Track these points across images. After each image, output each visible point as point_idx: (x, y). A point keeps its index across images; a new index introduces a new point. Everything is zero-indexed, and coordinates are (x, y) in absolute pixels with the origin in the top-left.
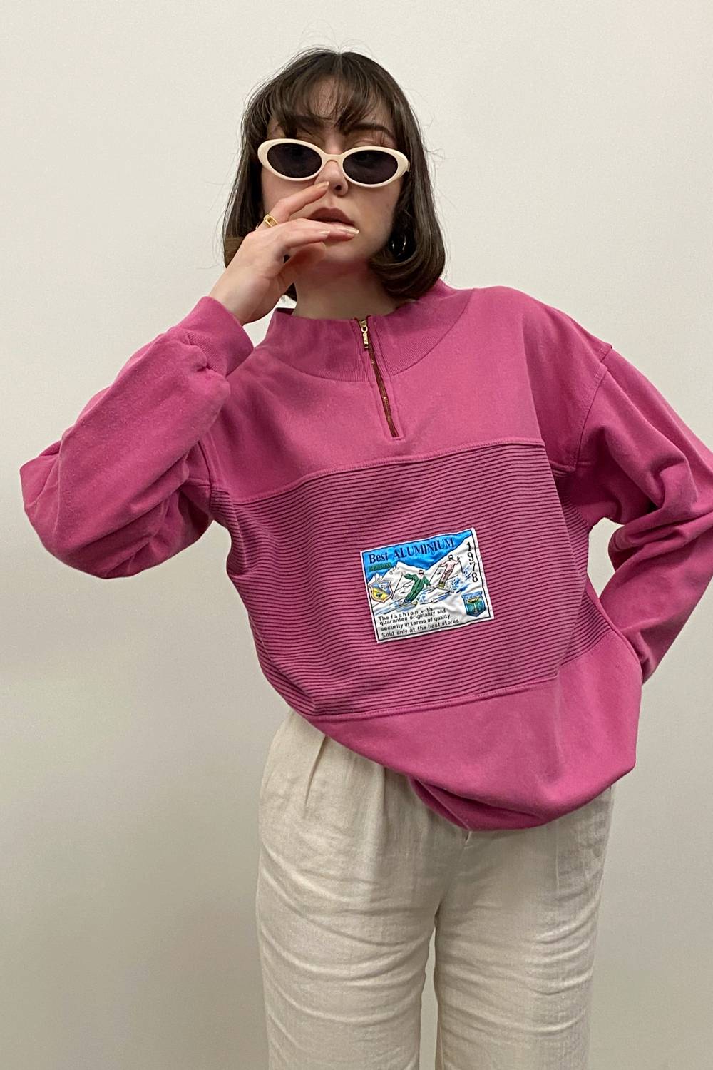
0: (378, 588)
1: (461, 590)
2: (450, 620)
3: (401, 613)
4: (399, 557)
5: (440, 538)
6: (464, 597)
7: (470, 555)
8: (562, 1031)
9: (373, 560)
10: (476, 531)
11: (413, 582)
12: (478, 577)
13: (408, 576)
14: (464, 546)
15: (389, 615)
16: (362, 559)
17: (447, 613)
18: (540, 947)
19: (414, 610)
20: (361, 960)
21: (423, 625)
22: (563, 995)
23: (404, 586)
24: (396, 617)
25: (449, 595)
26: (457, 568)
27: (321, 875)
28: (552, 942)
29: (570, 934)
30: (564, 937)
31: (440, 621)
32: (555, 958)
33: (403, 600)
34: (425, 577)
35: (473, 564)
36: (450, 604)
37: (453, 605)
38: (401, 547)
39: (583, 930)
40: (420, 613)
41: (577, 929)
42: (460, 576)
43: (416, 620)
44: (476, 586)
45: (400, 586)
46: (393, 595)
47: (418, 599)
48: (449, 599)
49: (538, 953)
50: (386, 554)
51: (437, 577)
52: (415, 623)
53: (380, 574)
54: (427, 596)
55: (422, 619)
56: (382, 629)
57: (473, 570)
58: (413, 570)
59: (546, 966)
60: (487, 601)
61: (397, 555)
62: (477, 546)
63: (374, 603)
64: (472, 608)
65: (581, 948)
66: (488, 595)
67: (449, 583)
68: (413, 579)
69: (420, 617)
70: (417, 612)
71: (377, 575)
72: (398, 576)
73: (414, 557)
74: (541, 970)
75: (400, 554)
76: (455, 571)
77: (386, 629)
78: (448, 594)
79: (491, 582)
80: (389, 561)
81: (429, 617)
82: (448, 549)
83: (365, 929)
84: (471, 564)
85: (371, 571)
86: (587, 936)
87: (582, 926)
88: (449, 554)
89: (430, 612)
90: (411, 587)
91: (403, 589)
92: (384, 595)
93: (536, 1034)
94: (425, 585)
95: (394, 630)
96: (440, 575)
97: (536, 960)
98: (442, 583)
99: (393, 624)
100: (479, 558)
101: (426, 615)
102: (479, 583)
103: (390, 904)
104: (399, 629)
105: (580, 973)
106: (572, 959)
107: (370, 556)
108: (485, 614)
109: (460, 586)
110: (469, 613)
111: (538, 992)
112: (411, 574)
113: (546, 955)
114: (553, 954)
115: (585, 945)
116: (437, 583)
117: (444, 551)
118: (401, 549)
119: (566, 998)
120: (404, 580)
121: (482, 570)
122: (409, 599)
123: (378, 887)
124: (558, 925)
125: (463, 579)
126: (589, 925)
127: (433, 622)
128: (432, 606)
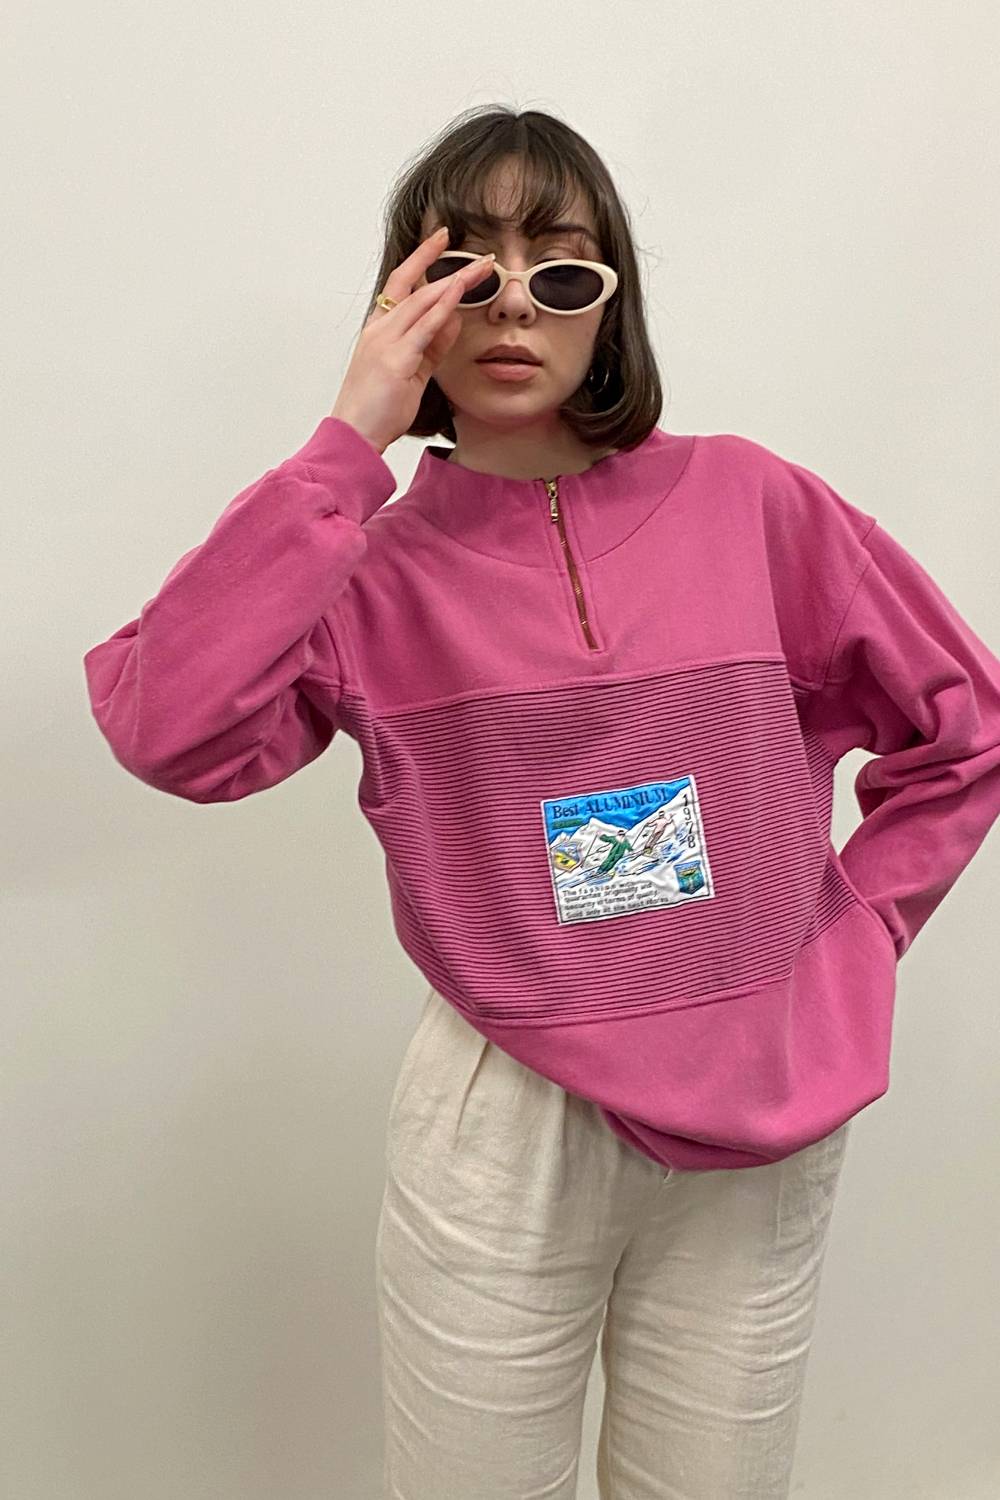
0: (563, 851)
1: (674, 859)
2: (656, 898)
3: (593, 887)
4: (593, 812)
5: (647, 788)
6: (676, 868)
7: (687, 811)
8: (771, 1418)
9: (558, 814)
10: (696, 779)
11: (611, 845)
12: (696, 841)
13: (604, 838)
14: (679, 800)
15: (576, 889)
16: (543, 811)
17: (653, 889)
18: (752, 1313)
19: (610, 884)
20: (525, 1333)
21: (621, 903)
22: (774, 1373)
23: (598, 851)
24: (586, 892)
25: (657, 865)
26: (670, 829)
27: (474, 1224)
28: (767, 1306)
29: (788, 1296)
30: (782, 1299)
31: (644, 899)
32: (769, 1326)
33: (596, 870)
34: (626, 841)
35: (690, 825)
36: (659, 875)
37: (662, 879)
38: (595, 798)
39: (805, 1290)
40: (618, 888)
41: (798, 1288)
42: (673, 840)
43: (612, 897)
44: (695, 853)
45: (593, 850)
46: (583, 862)
47: (617, 869)
48: (656, 869)
49: (747, 1320)
50: (576, 806)
51: (642, 840)
52: (611, 901)
53: (568, 833)
54: (629, 865)
55: (620, 896)
56: (567, 908)
57: (690, 832)
58: (612, 830)
59: (756, 1336)
60: (706, 873)
61: (591, 809)
62: (696, 799)
63: (557, 872)
64: (686, 883)
65: (801, 1312)
66: (708, 866)
67: (658, 849)
68: (610, 842)
69: (618, 892)
70: (613, 886)
71: (563, 835)
72: (590, 837)
73: (613, 812)
74: (750, 1342)
75: (594, 807)
76: (665, 834)
77: (572, 907)
78: (656, 863)
79: (712, 848)
80: (580, 816)
81: (630, 894)
82: (659, 803)
83: (531, 1294)
84: (687, 824)
85: (555, 828)
86: (809, 1296)
87: (803, 1285)
88: (660, 810)
89: (631, 888)
90: (607, 853)
91: (596, 856)
92: (572, 862)
93: (739, 1422)
94: (626, 851)
95: (582, 909)
96: (646, 838)
97: (745, 1328)
98: (648, 848)
99: (581, 902)
100: (699, 815)
101: (626, 891)
102: (696, 850)
103: (563, 1261)
104: (590, 909)
105: (797, 1344)
106: (790, 1327)
107: (554, 807)
108: (703, 890)
109: (673, 853)
110: (683, 890)
111: (743, 1370)
112: (609, 835)
113: (758, 1322)
114: (765, 1321)
115: (806, 1308)
116: (643, 848)
117: (653, 806)
118: (597, 801)
119: (779, 1376)
120: (599, 843)
121: (702, 832)
122: (605, 869)
123: (549, 1240)
124: (775, 1284)
125: (677, 843)
126: (812, 1282)
127: (635, 900)
128: (634, 879)
